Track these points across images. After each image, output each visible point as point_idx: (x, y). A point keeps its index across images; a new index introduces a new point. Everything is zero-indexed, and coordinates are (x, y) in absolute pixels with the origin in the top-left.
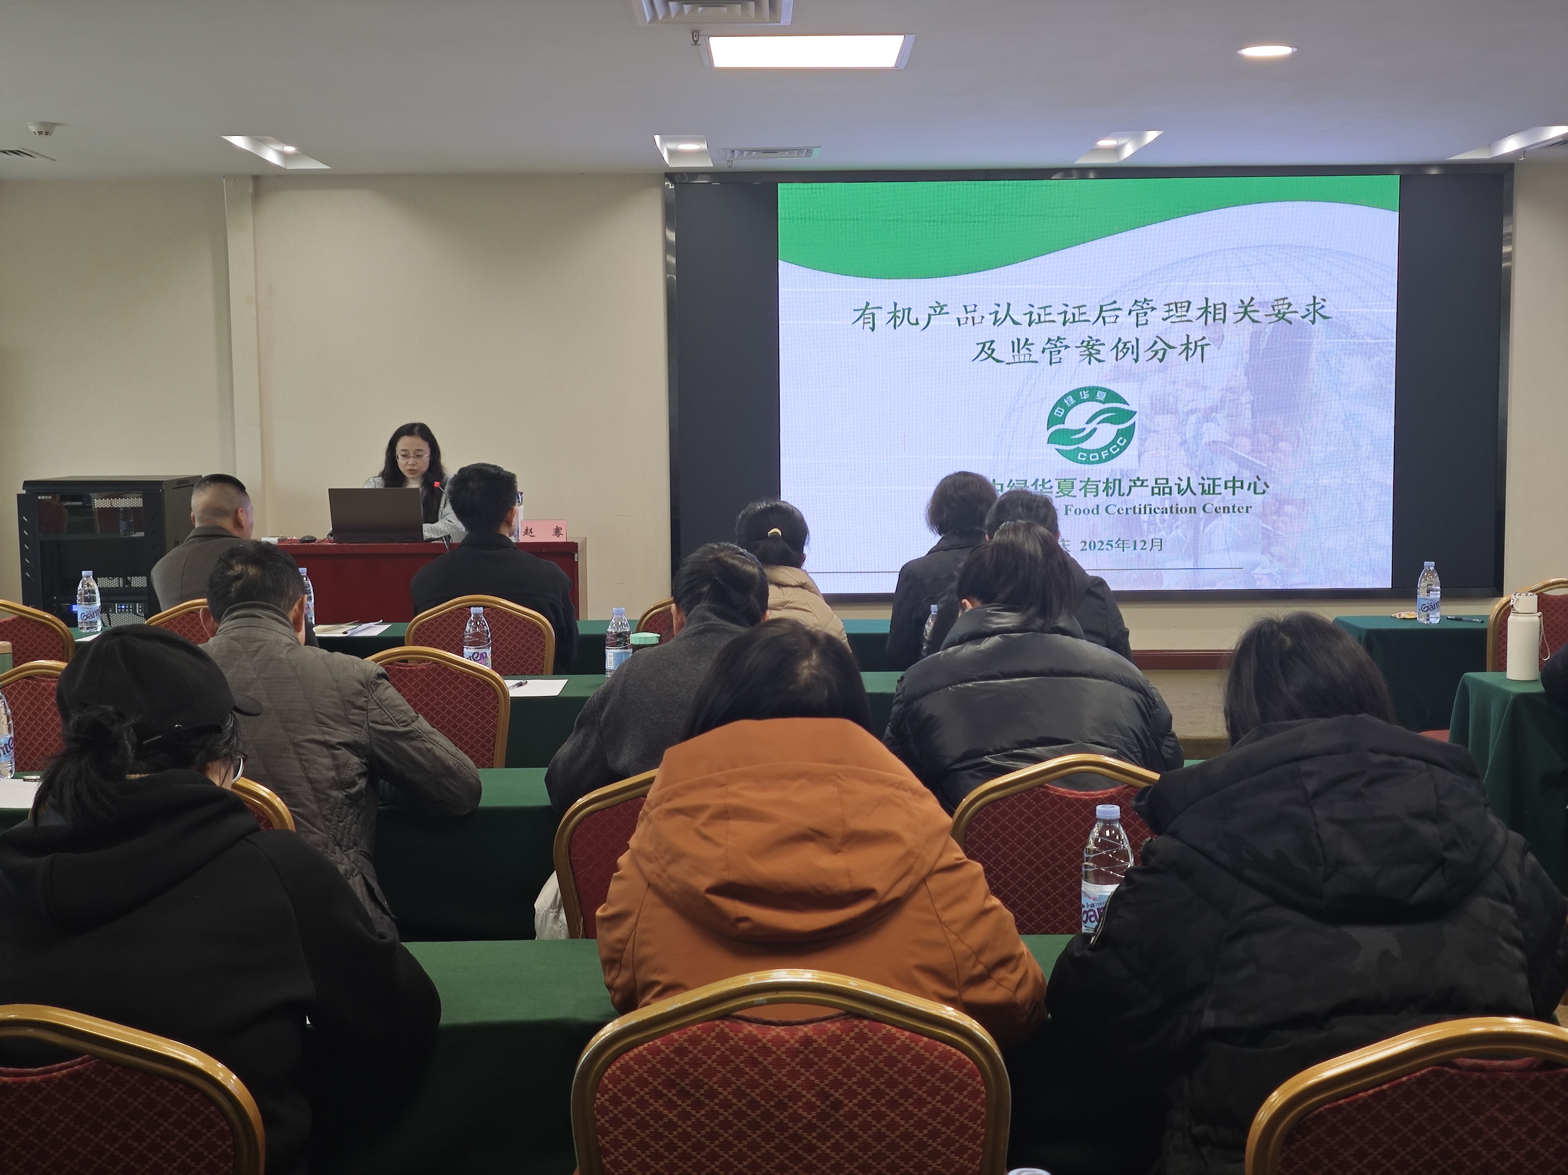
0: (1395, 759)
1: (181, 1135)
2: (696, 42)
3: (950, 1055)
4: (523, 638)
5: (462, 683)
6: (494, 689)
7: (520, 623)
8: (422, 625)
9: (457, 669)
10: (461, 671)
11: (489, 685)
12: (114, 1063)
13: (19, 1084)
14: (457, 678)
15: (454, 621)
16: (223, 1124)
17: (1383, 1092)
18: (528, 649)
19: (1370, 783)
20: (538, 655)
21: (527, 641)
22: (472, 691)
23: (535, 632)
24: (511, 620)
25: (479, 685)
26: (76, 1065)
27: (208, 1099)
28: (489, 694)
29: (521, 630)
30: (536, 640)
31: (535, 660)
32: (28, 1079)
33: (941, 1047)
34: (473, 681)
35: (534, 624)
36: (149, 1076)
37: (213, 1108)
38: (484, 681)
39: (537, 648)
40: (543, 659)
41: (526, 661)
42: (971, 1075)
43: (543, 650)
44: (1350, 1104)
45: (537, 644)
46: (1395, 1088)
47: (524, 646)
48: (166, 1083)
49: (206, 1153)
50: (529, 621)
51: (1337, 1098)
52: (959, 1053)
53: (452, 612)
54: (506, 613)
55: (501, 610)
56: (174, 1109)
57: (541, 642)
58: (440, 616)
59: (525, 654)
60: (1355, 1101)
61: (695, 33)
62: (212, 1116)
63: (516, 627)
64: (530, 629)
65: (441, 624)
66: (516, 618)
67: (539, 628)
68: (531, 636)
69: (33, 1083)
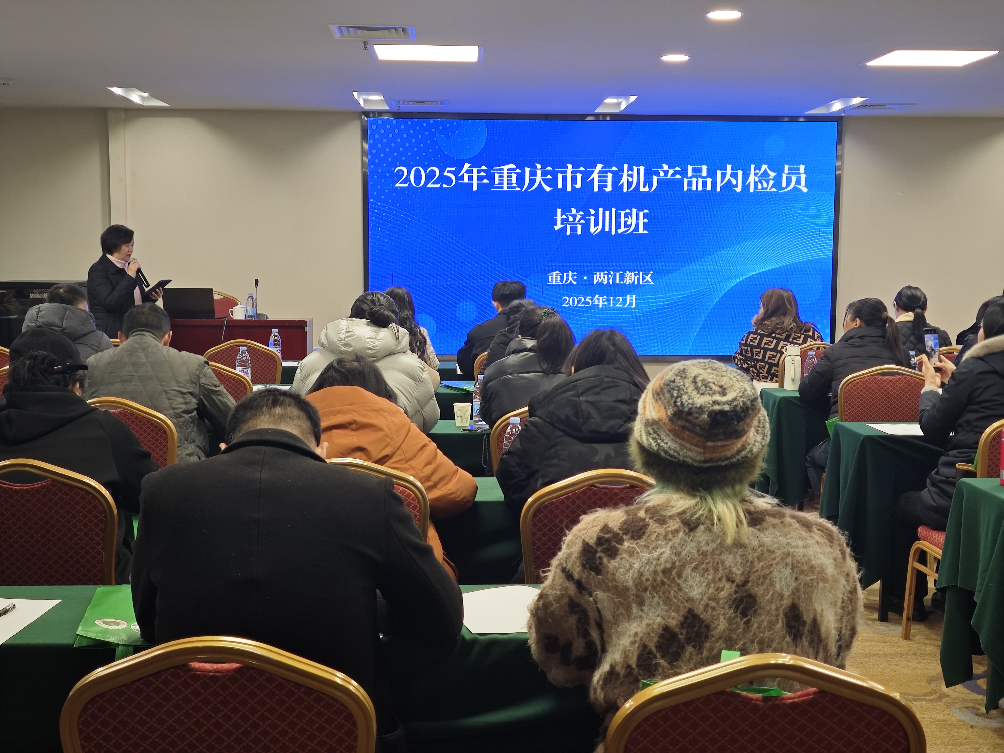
0: (615, 380)
1: (84, 512)
2: (365, 48)
3: (405, 492)
4: (265, 362)
5: (228, 380)
6: (244, 384)
7: (264, 354)
8: (211, 355)
9: (225, 373)
10: (228, 375)
11: (242, 382)
12: (58, 482)
13: (21, 490)
14: (225, 378)
15: (228, 353)
16: (101, 508)
17: (569, 496)
18: (268, 368)
19: (603, 389)
20: (273, 372)
21: (267, 364)
22: (233, 385)
23: (272, 359)
24: (259, 353)
25: (236, 382)
26: (44, 483)
27: (95, 498)
28: (242, 387)
29: (264, 358)
30: (272, 364)
31: (271, 374)
32: (25, 488)
33: (401, 488)
34: (234, 380)
35: (271, 355)
36: (72, 487)
37: (97, 501)
38: (239, 380)
39: (273, 368)
40: (276, 374)
41: (266, 375)
42: (413, 499)
43: (276, 369)
44: (557, 501)
45: (272, 366)
46: (573, 495)
47: (265, 367)
48: (79, 490)
49: (94, 519)
50: (268, 354)
51: (552, 499)
52: (408, 491)
53: (227, 348)
54: (256, 349)
55: (253, 347)
56: (81, 501)
57: (275, 365)
58: (221, 350)
59: (266, 371)
60: (559, 500)
61: (365, 43)
62: (97, 504)
63: (262, 357)
64: (269, 358)
65: (221, 355)
66: (262, 352)
67: (274, 357)
68: (270, 362)
69: (27, 489)
